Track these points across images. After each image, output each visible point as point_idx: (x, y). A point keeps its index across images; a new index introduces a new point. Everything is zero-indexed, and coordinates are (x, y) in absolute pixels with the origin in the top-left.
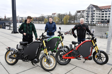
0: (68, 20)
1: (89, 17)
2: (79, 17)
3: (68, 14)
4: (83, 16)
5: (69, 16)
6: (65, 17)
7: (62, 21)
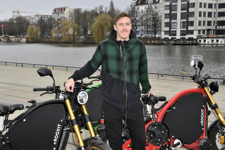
0: (106, 28)
1: (176, 19)
2: (144, 18)
3: (108, 10)
4: (157, 14)
5: (109, 17)
6: (97, 21)
7: (89, 33)
